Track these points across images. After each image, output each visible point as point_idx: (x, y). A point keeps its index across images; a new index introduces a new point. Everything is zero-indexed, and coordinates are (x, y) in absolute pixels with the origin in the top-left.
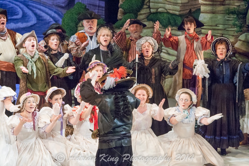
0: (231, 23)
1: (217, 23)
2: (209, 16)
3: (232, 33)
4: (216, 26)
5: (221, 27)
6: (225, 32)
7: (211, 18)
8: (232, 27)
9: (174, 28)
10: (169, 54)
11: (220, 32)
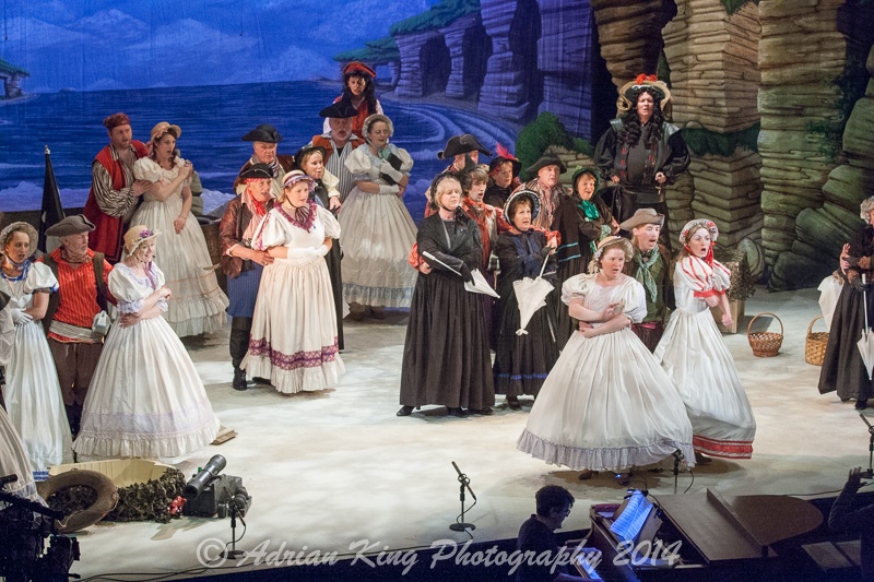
0: (815, 147)
1: (790, 147)
2: (776, 134)
3: (818, 166)
4: (789, 152)
5: (797, 154)
6: (805, 164)
7: (780, 139)
8: (817, 155)
9: (715, 156)
10: (707, 203)
11: (796, 163)
